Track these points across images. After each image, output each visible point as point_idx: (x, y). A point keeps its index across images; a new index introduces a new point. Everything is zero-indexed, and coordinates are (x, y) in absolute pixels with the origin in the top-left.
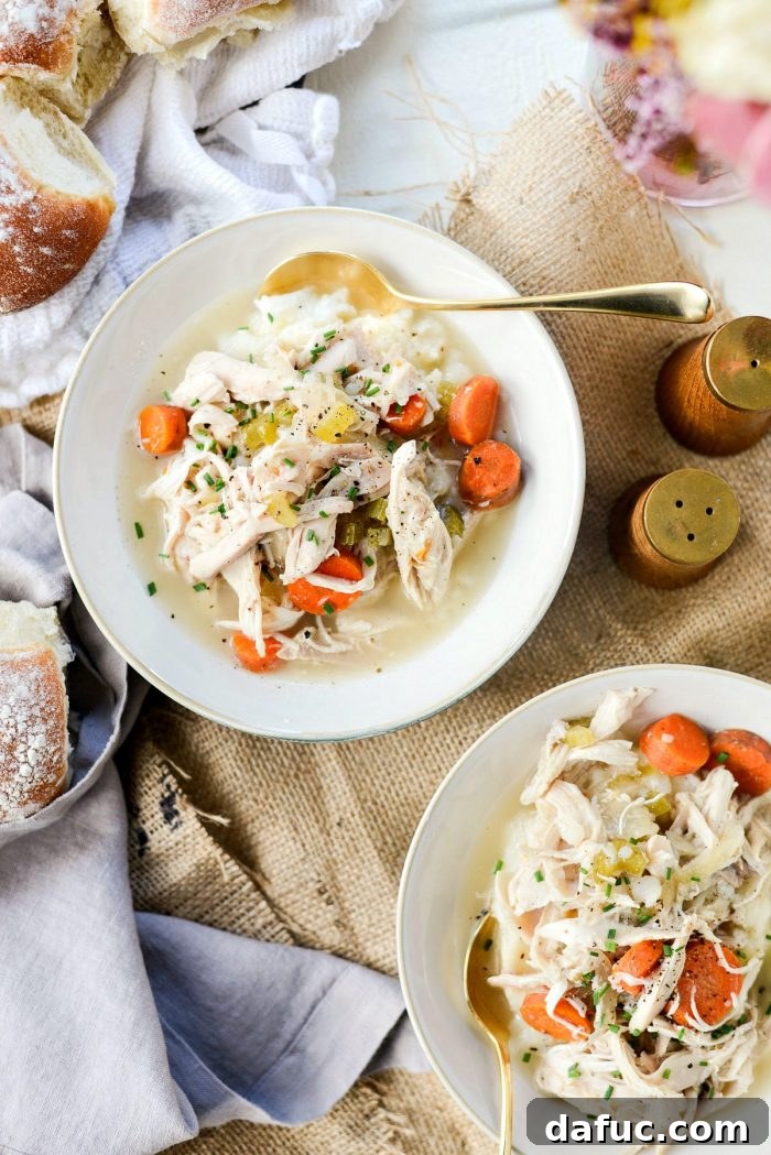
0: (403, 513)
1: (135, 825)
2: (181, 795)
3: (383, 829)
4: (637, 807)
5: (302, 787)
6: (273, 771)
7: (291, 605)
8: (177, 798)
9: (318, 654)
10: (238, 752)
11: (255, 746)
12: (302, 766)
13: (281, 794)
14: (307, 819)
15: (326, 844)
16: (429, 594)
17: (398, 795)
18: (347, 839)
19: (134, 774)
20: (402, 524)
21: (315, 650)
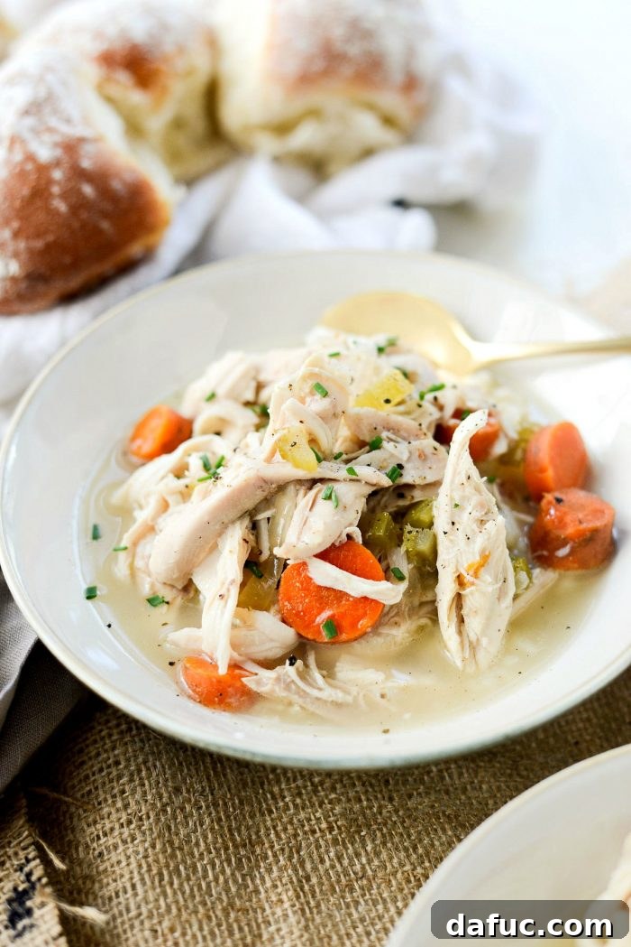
0: (457, 505)
2: (45, 887)
8: (37, 891)
11: (173, 856)
13: (196, 929)
16: (474, 648)
20: (453, 523)
21: (298, 687)
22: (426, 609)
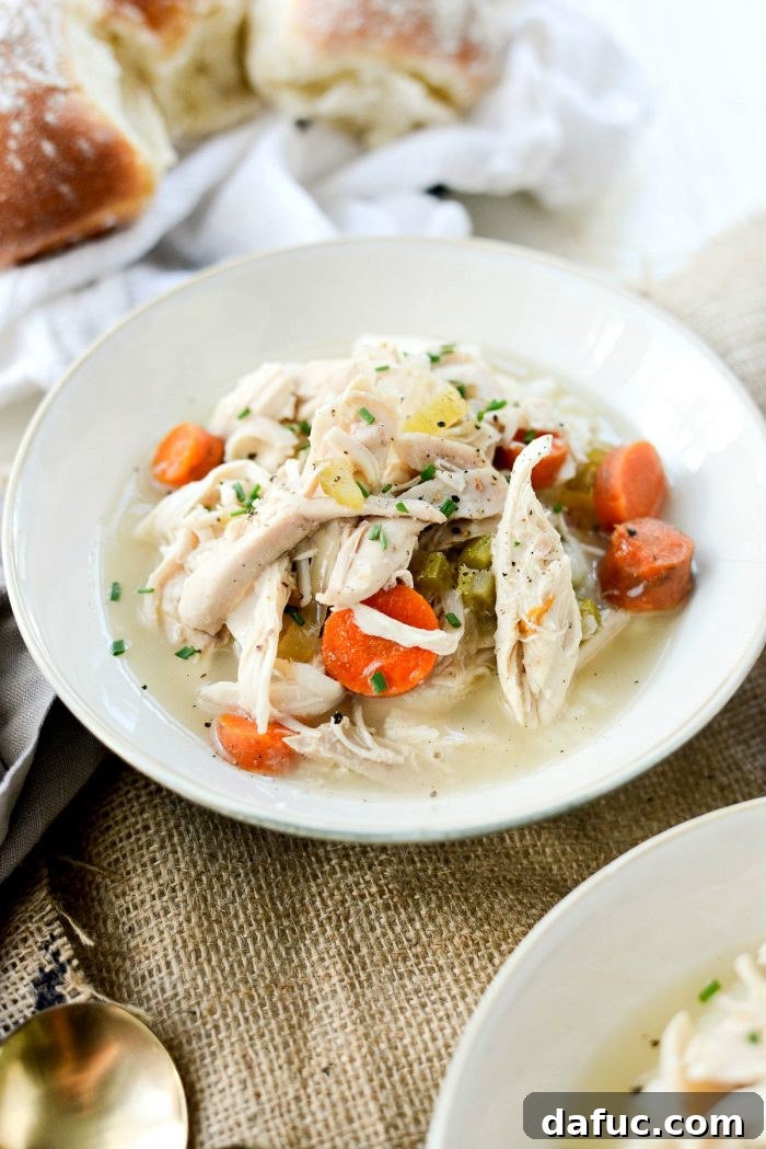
0: (517, 544)
2: (75, 970)
7: (322, 668)
9: (348, 754)
11: (210, 930)
14: (273, 1054)
15: (297, 1098)
16: (536, 700)
17: (434, 1039)
18: (335, 1097)
20: (513, 564)
21: (345, 748)
22: (485, 657)
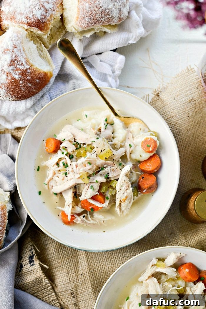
0: (121, 186)
1: (20, 262)
2: (36, 256)
3: (95, 278)
4: (174, 289)
5: (72, 261)
6: (65, 254)
7: (81, 207)
8: (34, 257)
9: (86, 223)
10: (55, 246)
12: (74, 254)
13: (66, 262)
14: (72, 271)
15: (76, 280)
16: (123, 212)
17: (101, 269)
18: (83, 280)
19: (23, 247)
20: (120, 189)
21: (85, 221)
